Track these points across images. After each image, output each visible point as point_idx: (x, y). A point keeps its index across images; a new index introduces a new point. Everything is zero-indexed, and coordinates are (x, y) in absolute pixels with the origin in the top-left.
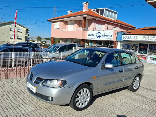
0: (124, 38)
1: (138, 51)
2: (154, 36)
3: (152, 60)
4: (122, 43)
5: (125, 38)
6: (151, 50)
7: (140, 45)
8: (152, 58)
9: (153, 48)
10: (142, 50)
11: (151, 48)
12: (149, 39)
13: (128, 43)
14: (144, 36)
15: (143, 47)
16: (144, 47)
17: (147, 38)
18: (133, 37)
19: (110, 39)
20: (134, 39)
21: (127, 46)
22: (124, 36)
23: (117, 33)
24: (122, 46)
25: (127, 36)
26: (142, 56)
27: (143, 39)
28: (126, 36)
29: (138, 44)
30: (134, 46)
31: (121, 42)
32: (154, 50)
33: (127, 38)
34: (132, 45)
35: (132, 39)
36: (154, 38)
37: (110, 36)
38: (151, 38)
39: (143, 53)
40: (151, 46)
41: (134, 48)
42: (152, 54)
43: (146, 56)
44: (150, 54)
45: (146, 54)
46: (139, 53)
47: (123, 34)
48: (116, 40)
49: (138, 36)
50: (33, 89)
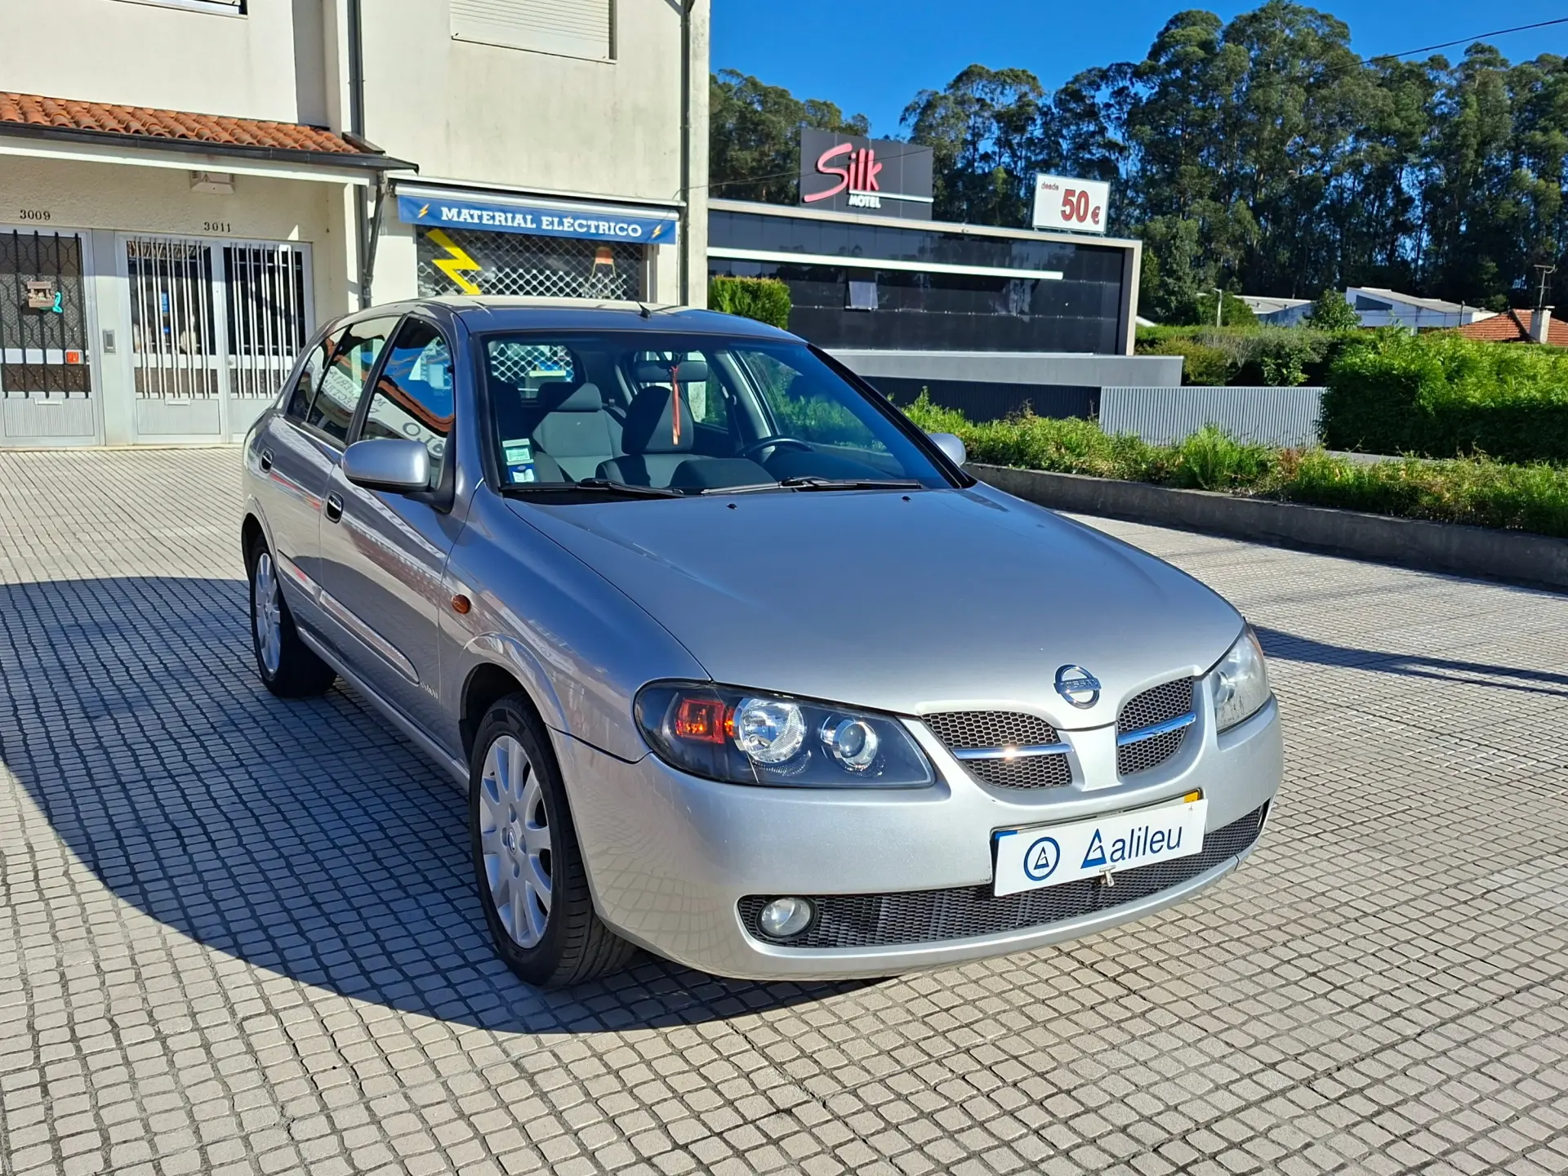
50: (1159, 837)
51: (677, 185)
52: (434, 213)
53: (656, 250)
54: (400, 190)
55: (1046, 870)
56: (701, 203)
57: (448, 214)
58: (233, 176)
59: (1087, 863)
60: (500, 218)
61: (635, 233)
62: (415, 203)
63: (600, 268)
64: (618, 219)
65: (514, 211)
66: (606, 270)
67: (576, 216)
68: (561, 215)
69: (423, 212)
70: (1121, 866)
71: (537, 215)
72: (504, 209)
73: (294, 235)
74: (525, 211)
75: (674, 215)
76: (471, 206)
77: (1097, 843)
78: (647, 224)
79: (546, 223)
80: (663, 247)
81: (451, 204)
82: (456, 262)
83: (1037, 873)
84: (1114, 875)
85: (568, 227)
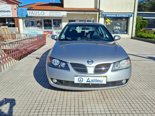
0: (29, 14)
1: (43, 28)
2: (60, 12)
3: (57, 34)
4: (25, 20)
5: (31, 14)
6: (55, 26)
7: (45, 21)
8: (57, 33)
9: (57, 23)
10: (47, 26)
11: (54, 24)
12: (55, 14)
13: (31, 20)
14: (50, 11)
15: (47, 23)
16: (49, 23)
17: (53, 14)
18: (40, 13)
19: (8, 15)
20: (41, 14)
21: (31, 23)
22: (29, 12)
23: (16, 8)
24: (25, 23)
25: (33, 12)
26: (48, 32)
27: (50, 15)
28: (31, 11)
29: (42, 20)
30: (38, 22)
31: (23, 18)
32: (58, 25)
33: (33, 13)
34: (36, 21)
35: (39, 15)
36: (60, 14)
37: (7, 11)
38: (57, 14)
39: (48, 29)
40: (54, 21)
41: (39, 24)
42: (57, 29)
43: (52, 31)
44: (55, 29)
45: (51, 29)
46: (44, 29)
47: (28, 10)
48: (17, 17)
49: (44, 12)
50: (98, 81)
51: (133, 11)
52: (106, 16)
53: (130, 18)
54: (103, 14)
55: (81, 81)
56: (136, 12)
57: (107, 16)
58: (88, 14)
59: (87, 82)
60: (112, 16)
61: (127, 16)
62: (104, 15)
63: (123, 20)
64: (125, 15)
65: (114, 15)
66: (124, 20)
67: (121, 15)
68: (119, 15)
69: (105, 16)
70: (92, 83)
71: (116, 15)
72: (113, 15)
73: (93, 19)
74: (115, 15)
75: (132, 14)
76: (109, 15)
77: (88, 80)
78: (129, 15)
79: (117, 16)
80: (131, 17)
81: (107, 15)
82: (108, 20)
83: (80, 81)
84: (92, 84)
85: (120, 16)
